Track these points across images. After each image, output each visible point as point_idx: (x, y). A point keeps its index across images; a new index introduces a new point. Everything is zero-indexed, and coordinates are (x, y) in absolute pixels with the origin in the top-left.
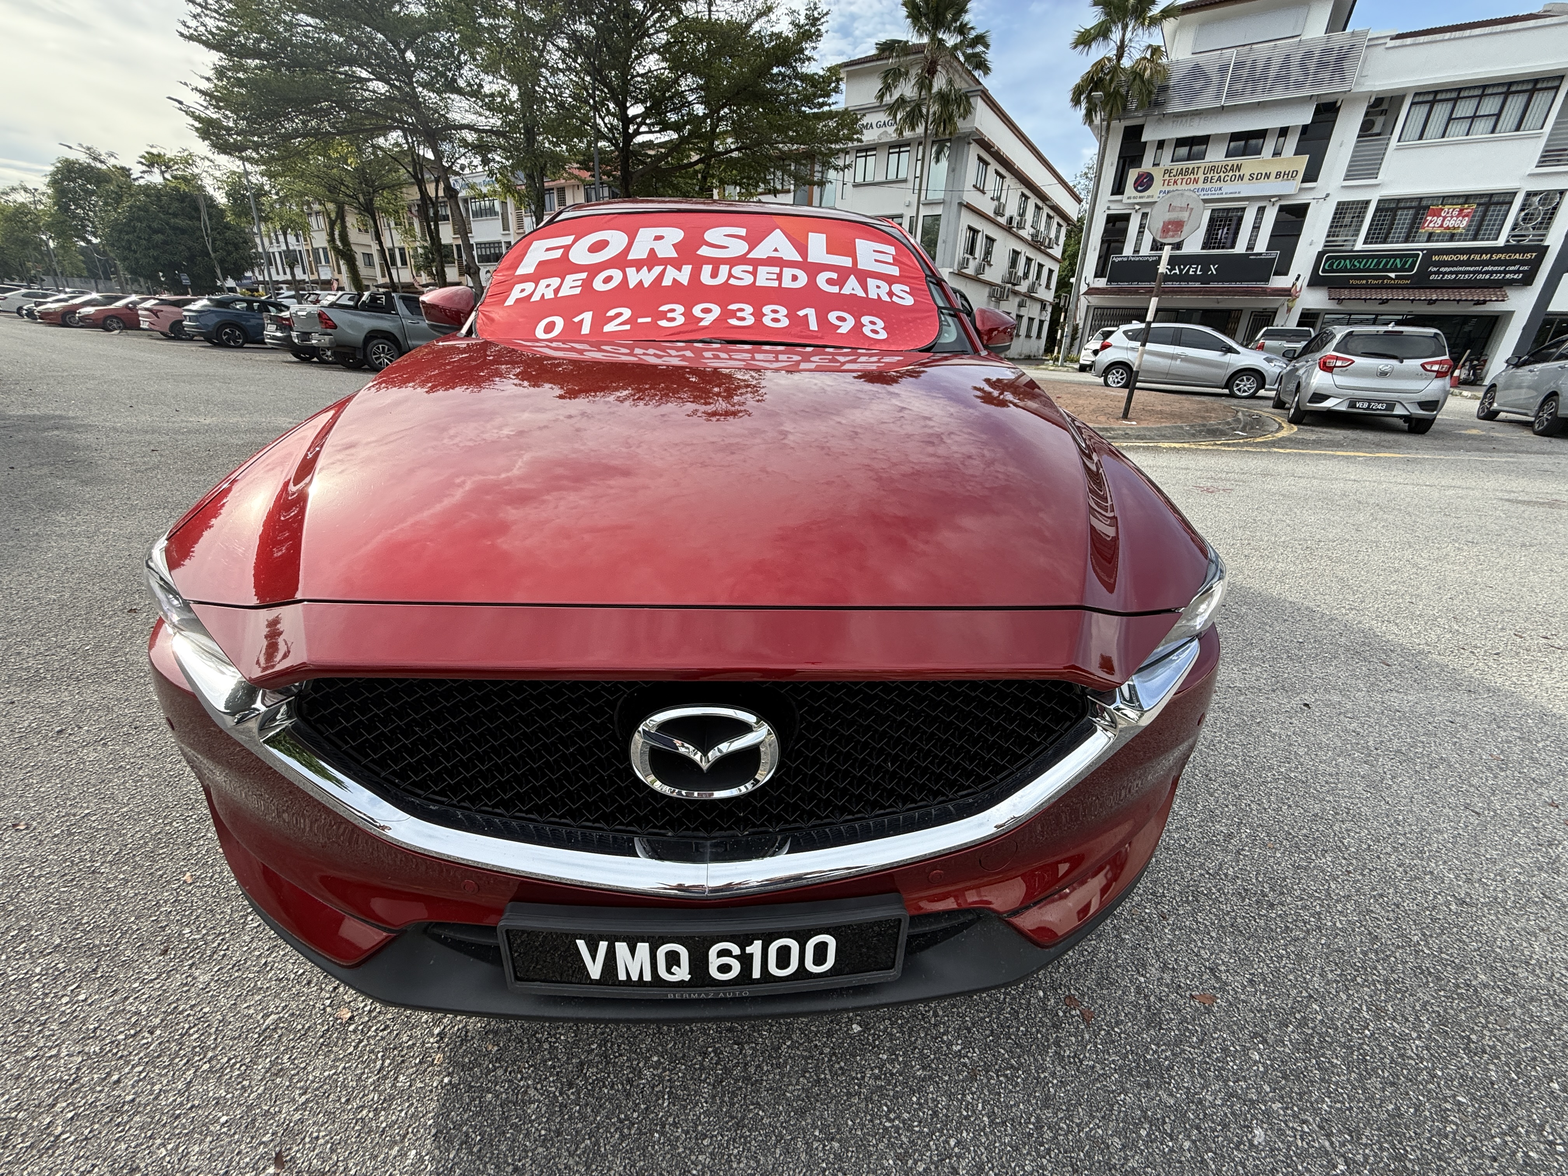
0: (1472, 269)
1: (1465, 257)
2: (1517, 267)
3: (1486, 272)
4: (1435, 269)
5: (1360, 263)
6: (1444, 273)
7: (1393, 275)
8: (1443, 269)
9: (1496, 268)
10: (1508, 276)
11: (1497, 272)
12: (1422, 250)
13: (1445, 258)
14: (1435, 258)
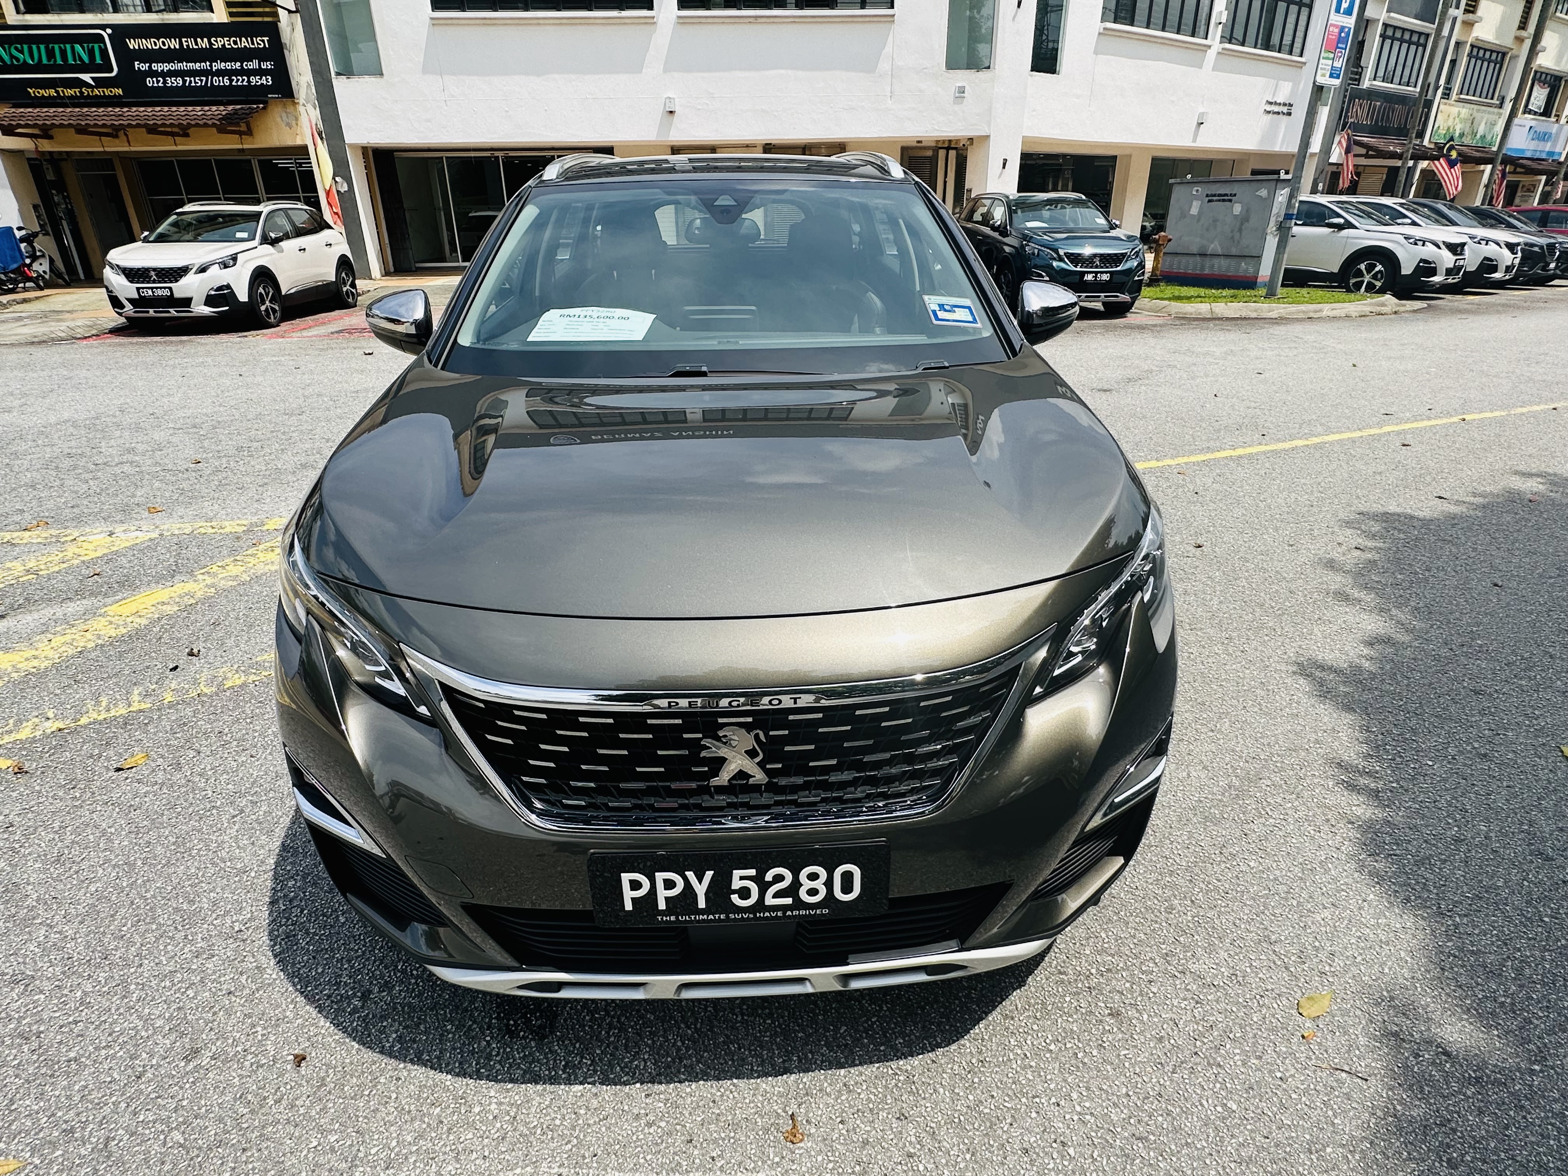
0: (197, 66)
1: (174, 44)
2: (253, 65)
3: (220, 73)
4: (145, 67)
5: (22, 52)
6: (164, 75)
7: (86, 77)
8: (155, 67)
9: (229, 66)
10: (254, 80)
11: (236, 72)
12: (103, 27)
13: (148, 44)
14: (132, 44)
